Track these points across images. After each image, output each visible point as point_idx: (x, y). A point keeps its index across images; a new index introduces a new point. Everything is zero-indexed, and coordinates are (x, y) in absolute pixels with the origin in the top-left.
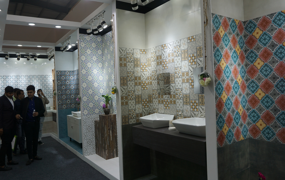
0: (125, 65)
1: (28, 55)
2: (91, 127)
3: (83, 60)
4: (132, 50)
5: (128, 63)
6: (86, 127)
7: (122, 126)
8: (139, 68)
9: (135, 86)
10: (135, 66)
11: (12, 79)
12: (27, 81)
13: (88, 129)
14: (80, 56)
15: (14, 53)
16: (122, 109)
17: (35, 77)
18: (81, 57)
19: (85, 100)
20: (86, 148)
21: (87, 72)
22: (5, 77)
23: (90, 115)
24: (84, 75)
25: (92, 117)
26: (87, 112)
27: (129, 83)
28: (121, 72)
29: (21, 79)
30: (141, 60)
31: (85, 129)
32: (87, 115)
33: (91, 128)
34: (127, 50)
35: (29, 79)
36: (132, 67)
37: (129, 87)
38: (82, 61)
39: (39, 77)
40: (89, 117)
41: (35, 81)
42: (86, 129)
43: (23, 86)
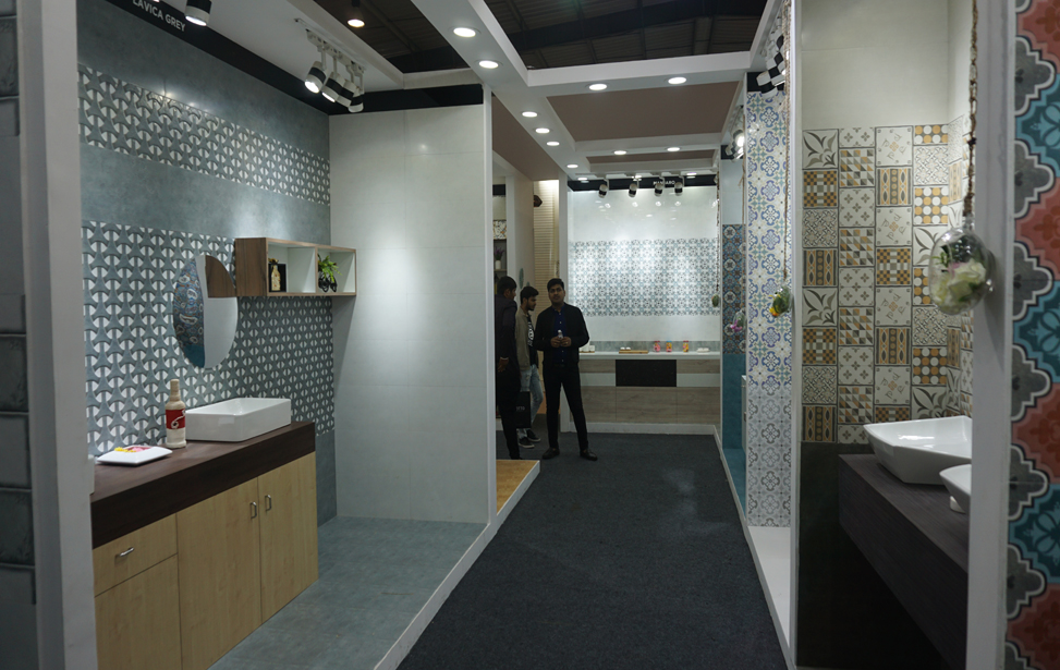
0: (831, 200)
1: (658, 179)
2: (777, 427)
3: (759, 185)
4: (871, 134)
5: (844, 194)
6: (760, 427)
7: (804, 446)
8: (904, 213)
9: (876, 287)
10: (883, 203)
11: (619, 253)
12: (659, 258)
13: (765, 433)
14: (747, 174)
15: (623, 176)
16: (804, 379)
17: (682, 245)
18: (750, 176)
19: (760, 331)
20: (754, 498)
21: (772, 227)
22: (602, 247)
23: (777, 386)
24: (760, 241)
25: (782, 392)
26: (766, 373)
27: (843, 274)
28: (808, 229)
29: (641, 253)
30: (916, 172)
31: (754, 433)
32: (763, 383)
33: (778, 431)
34: (842, 135)
35: (664, 252)
36: (867, 207)
37: (843, 293)
38: (754, 191)
39: (693, 245)
40: (771, 391)
41: (682, 258)
42: (760, 434)
43: (648, 271)
